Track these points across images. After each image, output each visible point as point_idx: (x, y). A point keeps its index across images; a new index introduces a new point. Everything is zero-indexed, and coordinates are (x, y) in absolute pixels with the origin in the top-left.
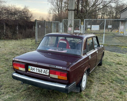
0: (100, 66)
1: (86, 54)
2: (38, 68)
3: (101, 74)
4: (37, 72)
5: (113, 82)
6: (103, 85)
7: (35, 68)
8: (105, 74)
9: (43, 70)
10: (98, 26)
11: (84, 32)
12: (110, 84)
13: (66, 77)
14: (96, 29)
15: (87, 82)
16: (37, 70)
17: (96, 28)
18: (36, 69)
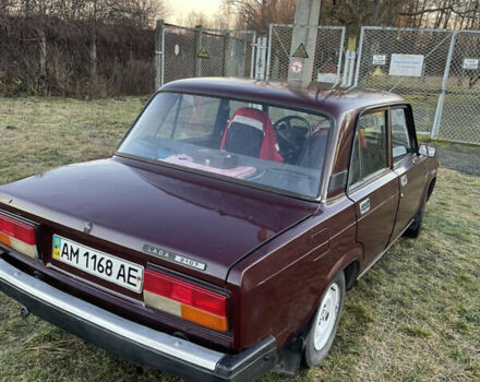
0: (412, 241)
1: (345, 190)
2: (92, 252)
3: (413, 282)
4: (90, 270)
5: (463, 327)
6: (417, 340)
7: (83, 249)
8: (433, 280)
9: (117, 262)
10: (420, 58)
11: (356, 85)
12: (451, 338)
13: (224, 318)
14: (410, 72)
15: (342, 319)
16: (91, 262)
17: (408, 66)
18: (87, 254)
